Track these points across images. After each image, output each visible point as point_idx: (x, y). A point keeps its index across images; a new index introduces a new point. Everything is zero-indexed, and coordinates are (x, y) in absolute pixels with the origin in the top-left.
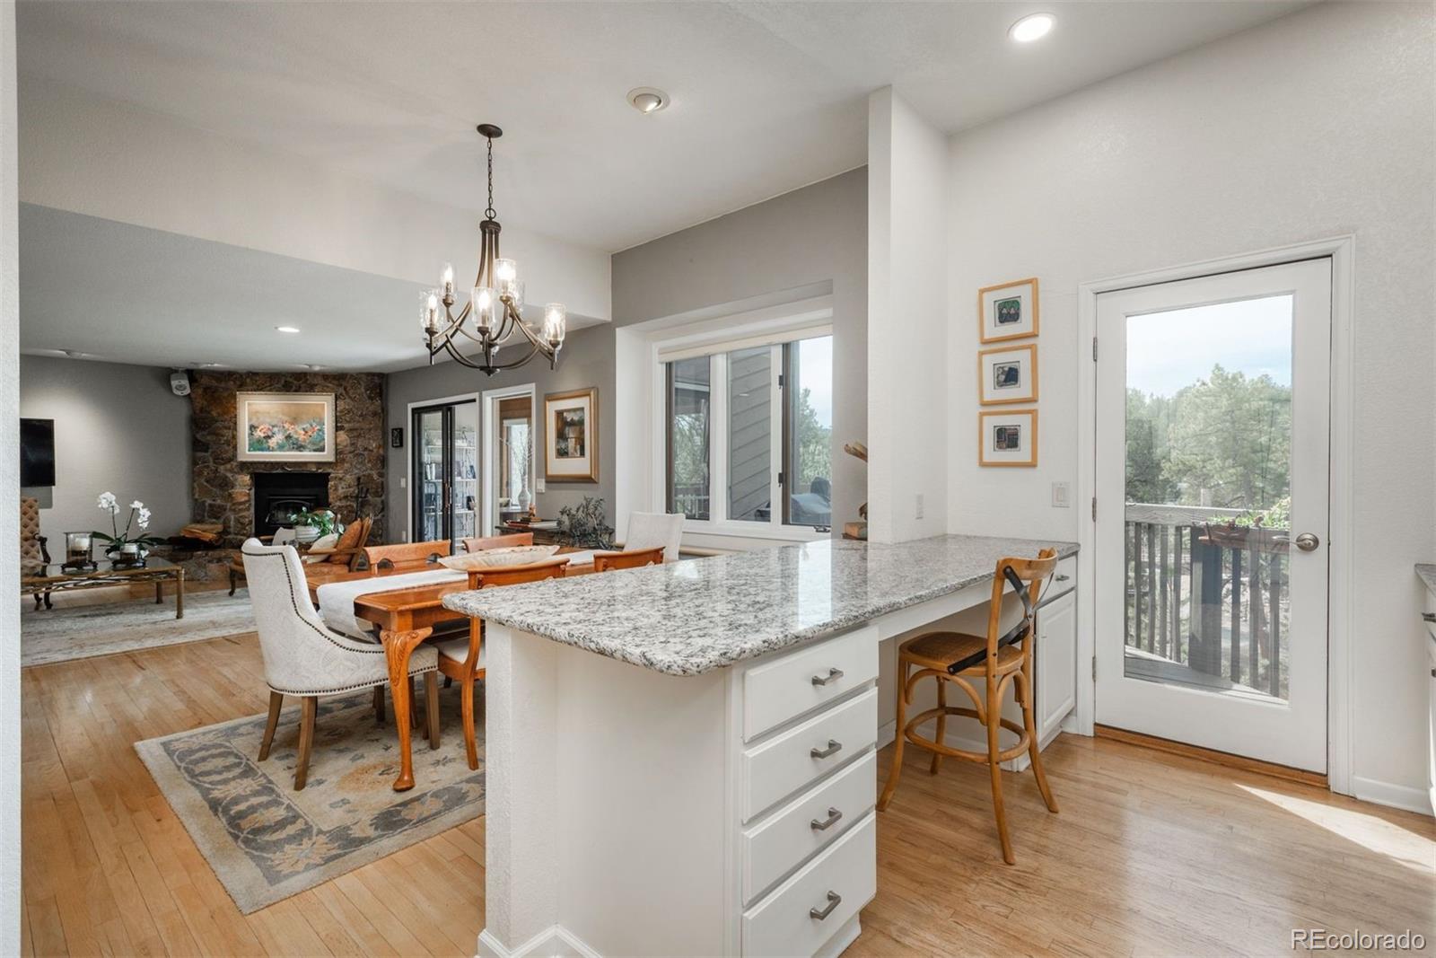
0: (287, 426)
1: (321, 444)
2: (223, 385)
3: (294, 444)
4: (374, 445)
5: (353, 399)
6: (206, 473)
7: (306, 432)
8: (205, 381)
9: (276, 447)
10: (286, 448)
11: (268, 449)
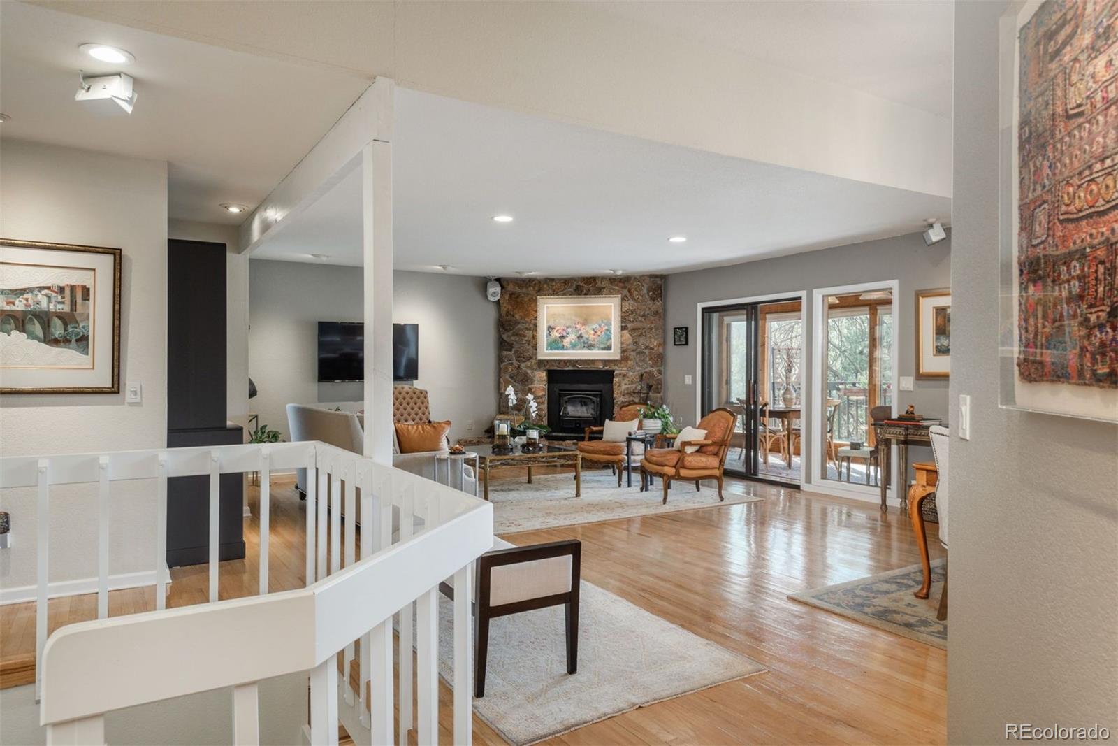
0: (579, 326)
1: (609, 344)
2: (524, 290)
3: (584, 343)
4: (655, 344)
5: (636, 301)
6: (510, 370)
7: (596, 332)
8: (510, 288)
9: (569, 346)
10: (578, 347)
11: (563, 348)
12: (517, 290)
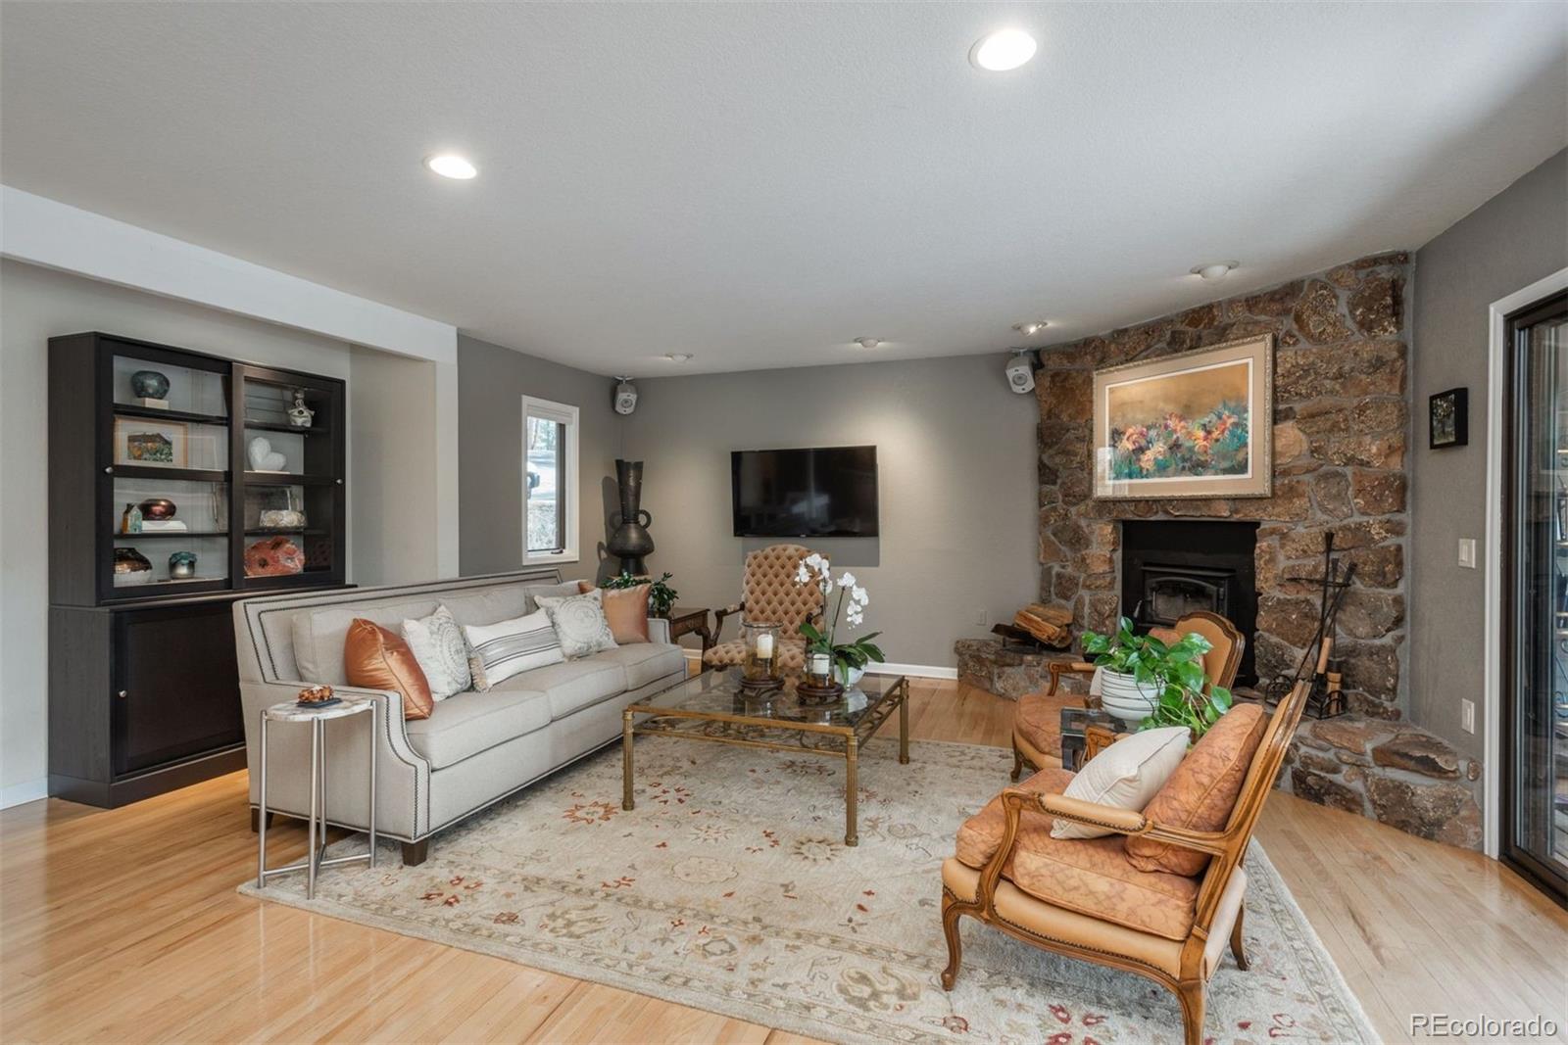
0: (1171, 423)
1: (1240, 457)
2: (1077, 366)
3: (1184, 460)
4: (1374, 450)
5: (1317, 340)
7: (1209, 433)
9: (1151, 469)
10: (1171, 469)
11: (1141, 474)
12: (1067, 365)
